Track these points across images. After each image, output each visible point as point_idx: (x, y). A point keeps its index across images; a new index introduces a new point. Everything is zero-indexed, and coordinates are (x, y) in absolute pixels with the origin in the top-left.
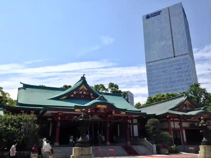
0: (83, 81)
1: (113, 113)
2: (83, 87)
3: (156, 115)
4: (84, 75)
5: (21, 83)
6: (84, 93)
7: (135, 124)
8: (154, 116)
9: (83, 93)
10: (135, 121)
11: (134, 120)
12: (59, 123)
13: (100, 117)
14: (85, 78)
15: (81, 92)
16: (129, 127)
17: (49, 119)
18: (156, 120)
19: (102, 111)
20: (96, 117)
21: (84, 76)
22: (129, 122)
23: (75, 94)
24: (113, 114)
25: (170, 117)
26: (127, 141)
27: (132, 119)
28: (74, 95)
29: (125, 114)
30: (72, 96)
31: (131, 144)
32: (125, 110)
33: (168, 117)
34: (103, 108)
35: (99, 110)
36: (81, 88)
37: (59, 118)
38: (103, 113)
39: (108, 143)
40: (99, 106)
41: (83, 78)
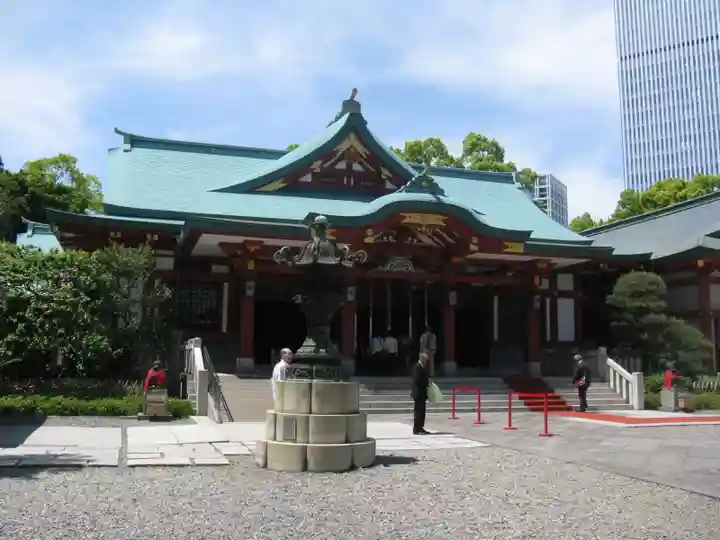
0: (349, 119)
1: (473, 247)
2: (352, 141)
3: (653, 257)
4: (355, 91)
5: (117, 131)
6: (357, 167)
7: (565, 294)
8: (642, 262)
9: (349, 166)
10: (566, 282)
11: (561, 277)
12: (251, 284)
13: (415, 265)
14: (358, 105)
15: (342, 165)
16: (537, 305)
17: (216, 268)
18: (652, 276)
19: (427, 241)
20: (399, 265)
21: (353, 97)
22: (540, 284)
23: (318, 170)
24: (473, 252)
25: (708, 267)
26: (527, 360)
27: (553, 273)
28: (314, 175)
29: (522, 251)
30: (308, 178)
31: (546, 373)
32: (522, 236)
33: (701, 263)
34: (428, 226)
35: (414, 236)
36: (343, 147)
37: (251, 266)
38: (429, 248)
39: (450, 366)
40: (411, 218)
41: (352, 107)
